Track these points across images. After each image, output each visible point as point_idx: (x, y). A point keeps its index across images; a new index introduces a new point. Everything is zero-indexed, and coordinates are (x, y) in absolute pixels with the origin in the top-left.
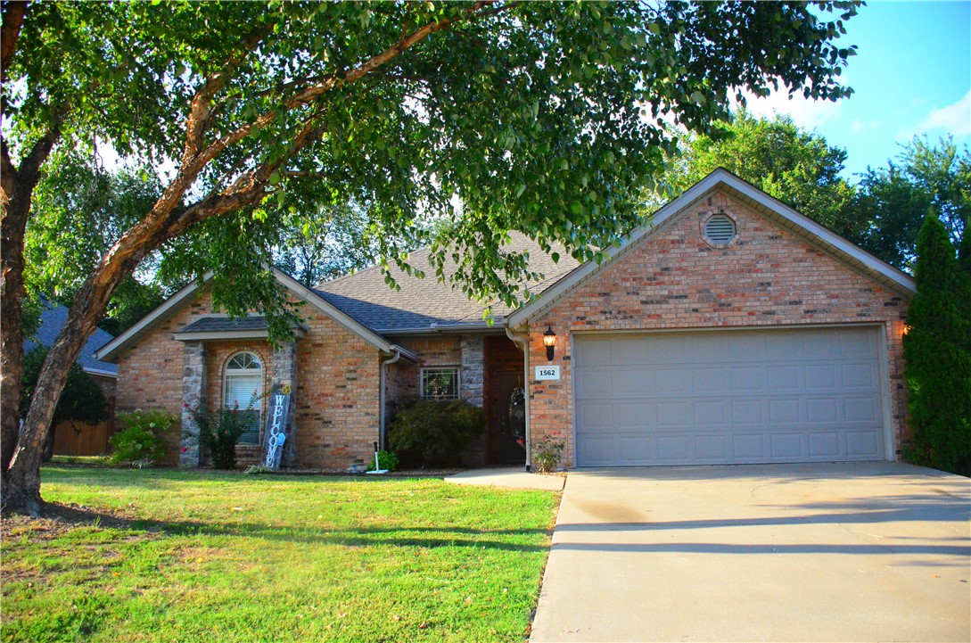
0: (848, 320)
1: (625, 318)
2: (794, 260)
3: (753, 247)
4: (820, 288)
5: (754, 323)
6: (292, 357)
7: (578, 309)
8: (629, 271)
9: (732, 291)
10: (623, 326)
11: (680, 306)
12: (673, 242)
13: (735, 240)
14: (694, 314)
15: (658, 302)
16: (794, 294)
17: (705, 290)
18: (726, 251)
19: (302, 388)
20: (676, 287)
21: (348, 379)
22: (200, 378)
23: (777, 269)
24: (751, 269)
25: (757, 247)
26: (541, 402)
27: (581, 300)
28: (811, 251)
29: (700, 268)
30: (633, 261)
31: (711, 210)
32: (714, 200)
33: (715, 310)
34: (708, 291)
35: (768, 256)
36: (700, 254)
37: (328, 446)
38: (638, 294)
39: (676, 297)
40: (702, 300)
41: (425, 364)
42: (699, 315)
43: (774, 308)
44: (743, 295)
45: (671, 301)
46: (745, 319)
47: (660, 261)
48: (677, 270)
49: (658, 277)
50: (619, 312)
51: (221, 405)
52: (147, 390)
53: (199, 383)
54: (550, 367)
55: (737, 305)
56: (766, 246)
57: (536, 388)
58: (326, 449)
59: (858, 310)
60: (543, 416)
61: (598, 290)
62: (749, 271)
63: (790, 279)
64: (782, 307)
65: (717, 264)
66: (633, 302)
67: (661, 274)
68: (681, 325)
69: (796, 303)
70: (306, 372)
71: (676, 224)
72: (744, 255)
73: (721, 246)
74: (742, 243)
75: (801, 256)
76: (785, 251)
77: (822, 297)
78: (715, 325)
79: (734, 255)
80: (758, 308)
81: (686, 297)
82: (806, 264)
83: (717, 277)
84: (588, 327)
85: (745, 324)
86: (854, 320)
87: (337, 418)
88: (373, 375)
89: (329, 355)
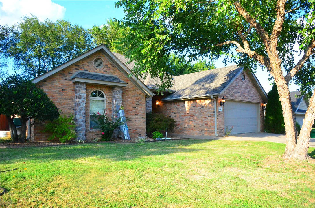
1: (232, 96)
37: (130, 130)
38: (233, 91)
45: (237, 93)
47: (236, 83)
54: (221, 108)
57: (219, 113)
59: (258, 100)
64: (250, 98)
87: (133, 119)
88: (144, 104)
89: (130, 95)
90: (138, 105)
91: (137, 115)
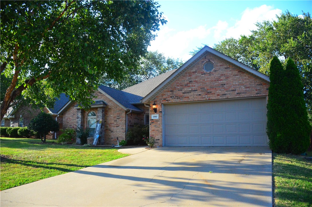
0: (253, 96)
1: (178, 98)
2: (234, 76)
3: (219, 72)
4: (243, 85)
5: (219, 98)
6: (102, 113)
7: (164, 96)
8: (179, 83)
9: (212, 88)
10: (177, 101)
11: (195, 94)
12: (193, 72)
13: (213, 70)
14: (199, 96)
15: (188, 93)
16: (233, 87)
17: (203, 88)
18: (210, 74)
19: (106, 121)
20: (194, 87)
21: (117, 119)
22: (80, 119)
23: (227, 79)
24: (218, 79)
25: (221, 72)
26: (153, 126)
27: (165, 93)
28: (239, 72)
29: (201, 80)
30: (181, 80)
31: (206, 61)
32: (207, 57)
33: (206, 95)
34: (204, 88)
35: (224, 75)
36: (202, 76)
37: (112, 138)
38: (182, 90)
39: (194, 91)
40: (202, 91)
41: (146, 113)
42: (201, 96)
43: (226, 93)
44: (216, 89)
45: (192, 92)
46: (216, 97)
47: (189, 79)
48: (194, 81)
49: (188, 84)
50: (176, 97)
51: (87, 127)
52: (69, 123)
53: (80, 121)
54: (156, 115)
55: (213, 92)
56: (224, 71)
57: (152, 121)
58: (112, 139)
59: (256, 92)
60: (154, 130)
61: (170, 90)
62: (218, 80)
63: (232, 82)
64: (229, 92)
65: (207, 79)
66: (180, 93)
67: (189, 83)
68: (195, 100)
69: (234, 90)
70: (107, 117)
71: (194, 66)
72: (216, 75)
73: (209, 72)
74: (216, 71)
75: (236, 74)
76: (230, 72)
77: (243, 88)
78: (206, 99)
79: (213, 75)
80: (221, 93)
81: (197, 90)
82: (238, 76)
83: (207, 83)
84: (167, 102)
85: (216, 99)
86: (255, 95)
87: (115, 130)
88: (124, 117)
89: (112, 112)
90: (119, 119)
91: (118, 127)
